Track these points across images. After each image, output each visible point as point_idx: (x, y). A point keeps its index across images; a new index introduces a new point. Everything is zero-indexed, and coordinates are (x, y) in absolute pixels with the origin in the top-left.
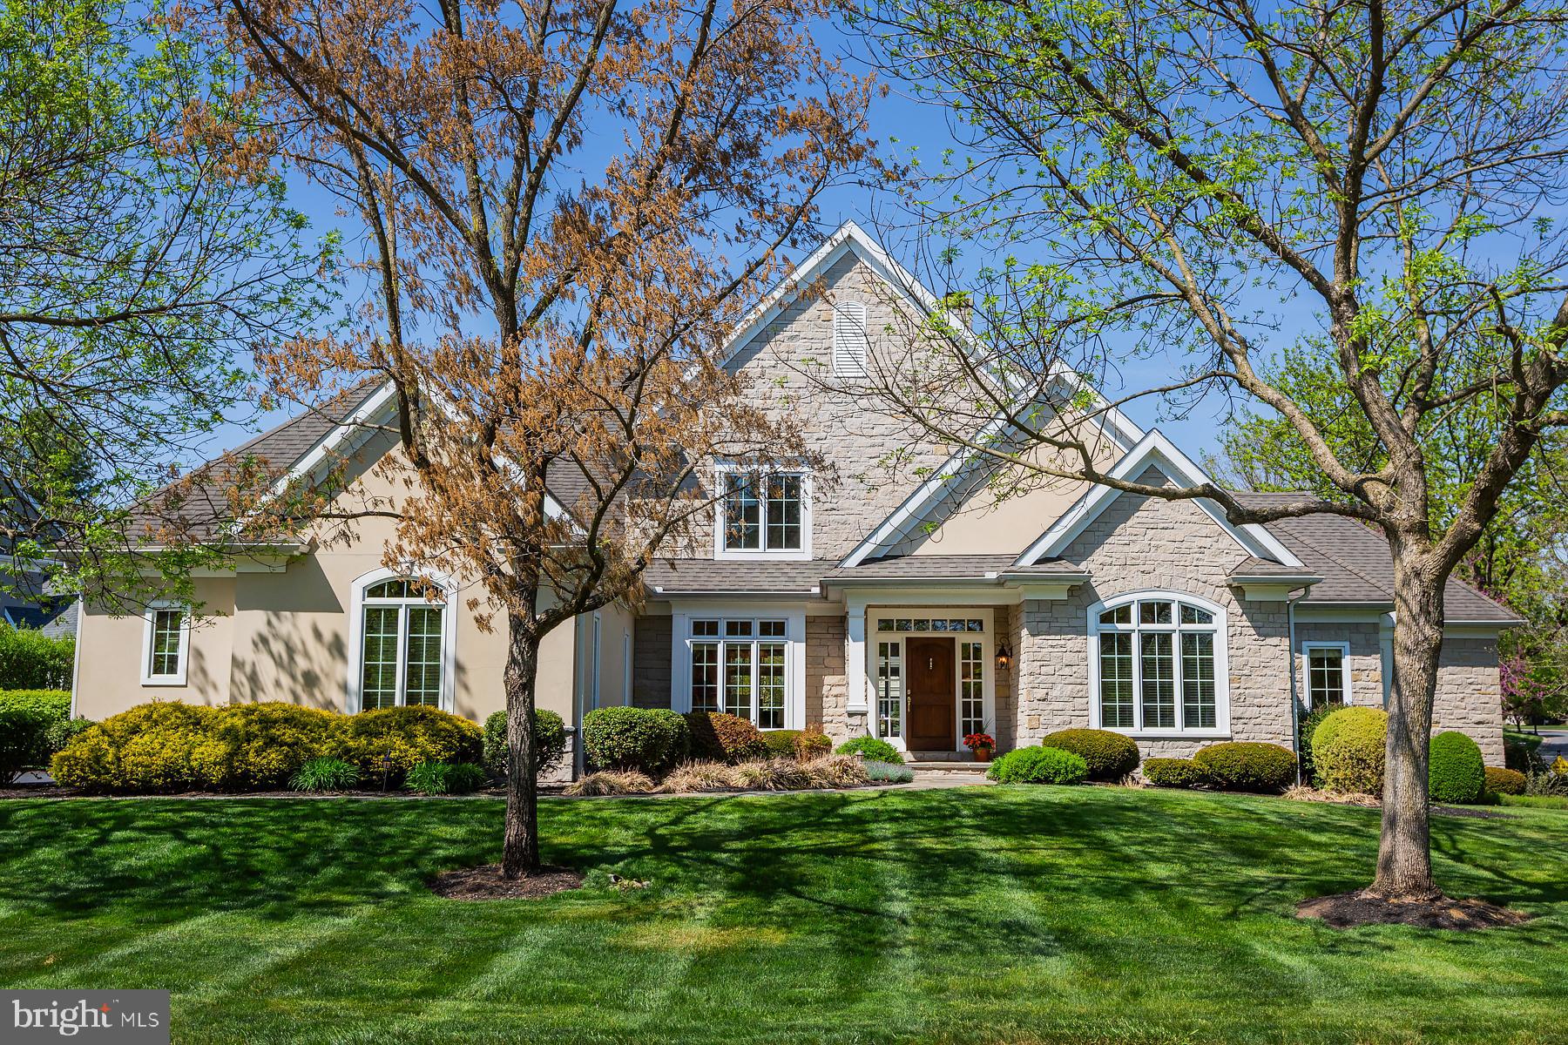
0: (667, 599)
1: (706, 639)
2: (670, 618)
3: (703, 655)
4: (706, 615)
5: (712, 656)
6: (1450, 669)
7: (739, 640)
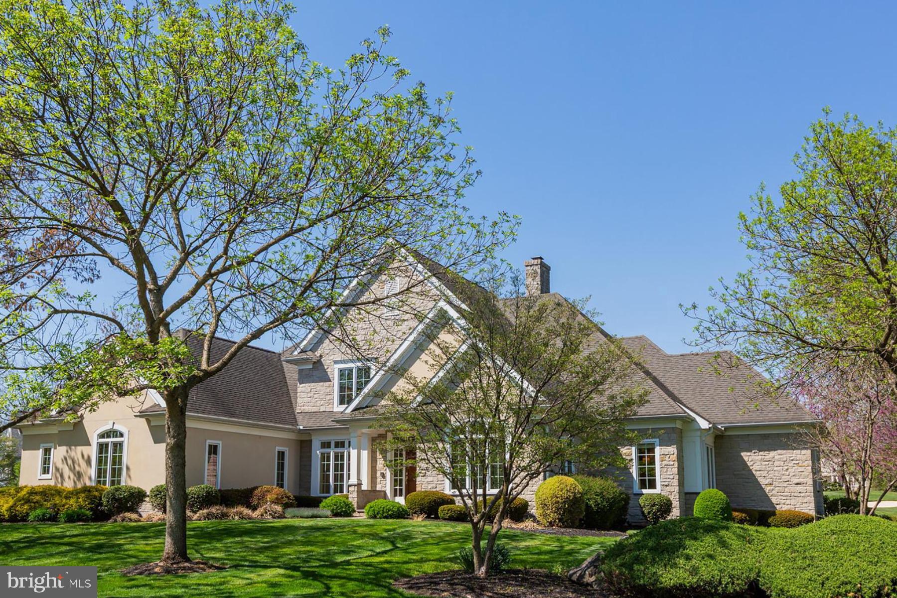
0: (308, 432)
1: (326, 450)
2: (311, 441)
3: (325, 457)
4: (326, 438)
5: (329, 458)
6: (779, 451)
7: (339, 450)
